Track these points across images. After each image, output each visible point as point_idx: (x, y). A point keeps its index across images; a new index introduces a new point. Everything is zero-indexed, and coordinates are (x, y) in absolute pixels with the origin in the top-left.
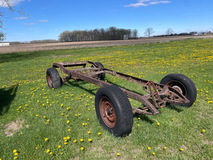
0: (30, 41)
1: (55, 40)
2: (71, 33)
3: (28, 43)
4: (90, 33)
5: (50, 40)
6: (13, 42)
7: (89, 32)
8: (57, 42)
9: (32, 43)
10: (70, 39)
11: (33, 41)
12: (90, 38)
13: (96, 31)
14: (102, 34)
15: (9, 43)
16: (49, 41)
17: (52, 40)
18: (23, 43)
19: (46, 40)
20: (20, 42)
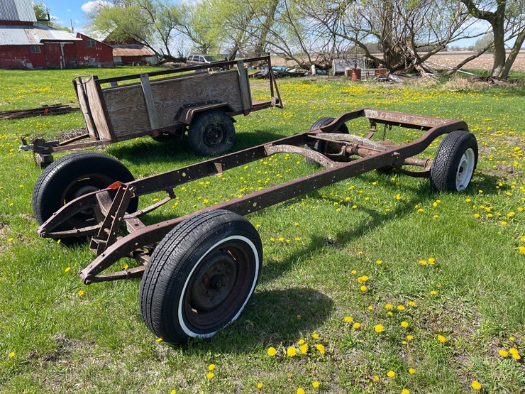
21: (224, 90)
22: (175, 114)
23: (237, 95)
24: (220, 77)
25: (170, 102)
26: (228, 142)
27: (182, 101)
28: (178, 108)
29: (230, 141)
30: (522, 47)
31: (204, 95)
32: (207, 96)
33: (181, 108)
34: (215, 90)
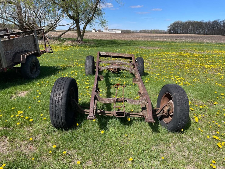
0: (140, 30)
1: (164, 31)
2: (183, 24)
3: (137, 32)
4: (208, 25)
5: (158, 30)
6: (125, 30)
7: (206, 23)
8: (166, 33)
9: (141, 32)
10: (180, 31)
11: (142, 30)
12: (205, 31)
13: (215, 22)
14: (223, 27)
15: (121, 31)
16: (157, 32)
17: (161, 31)
18: (133, 32)
19: (155, 30)
20: (130, 31)
21: (30, 45)
22: (12, 58)
23: (34, 47)
24: (27, 38)
25: (9, 52)
26: (38, 71)
27: (14, 51)
28: (13, 55)
29: (39, 70)
30: (86, 30)
31: (22, 47)
32: (24, 48)
33: (14, 55)
34: (26, 45)
